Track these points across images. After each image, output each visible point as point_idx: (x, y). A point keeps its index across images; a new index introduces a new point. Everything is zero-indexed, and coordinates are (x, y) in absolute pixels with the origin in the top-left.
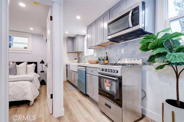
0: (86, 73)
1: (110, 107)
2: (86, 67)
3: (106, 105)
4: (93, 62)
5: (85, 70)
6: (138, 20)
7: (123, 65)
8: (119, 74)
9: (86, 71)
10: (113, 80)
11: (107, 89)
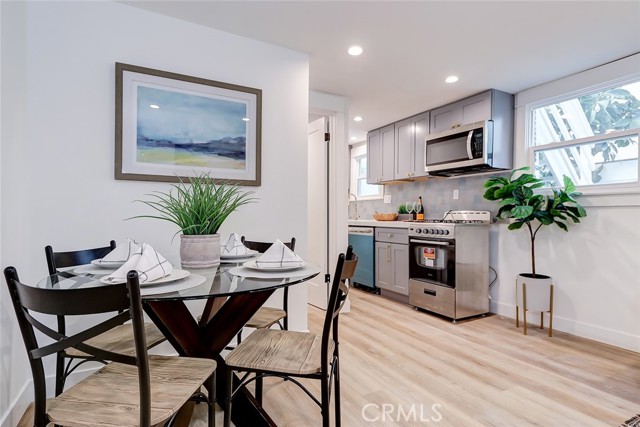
0: (374, 241)
1: (434, 294)
2: (374, 227)
3: (426, 292)
4: (386, 218)
5: (372, 234)
6: (482, 150)
7: (458, 222)
8: (450, 237)
9: (374, 237)
10: (441, 247)
11: (429, 263)
